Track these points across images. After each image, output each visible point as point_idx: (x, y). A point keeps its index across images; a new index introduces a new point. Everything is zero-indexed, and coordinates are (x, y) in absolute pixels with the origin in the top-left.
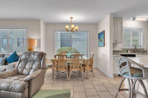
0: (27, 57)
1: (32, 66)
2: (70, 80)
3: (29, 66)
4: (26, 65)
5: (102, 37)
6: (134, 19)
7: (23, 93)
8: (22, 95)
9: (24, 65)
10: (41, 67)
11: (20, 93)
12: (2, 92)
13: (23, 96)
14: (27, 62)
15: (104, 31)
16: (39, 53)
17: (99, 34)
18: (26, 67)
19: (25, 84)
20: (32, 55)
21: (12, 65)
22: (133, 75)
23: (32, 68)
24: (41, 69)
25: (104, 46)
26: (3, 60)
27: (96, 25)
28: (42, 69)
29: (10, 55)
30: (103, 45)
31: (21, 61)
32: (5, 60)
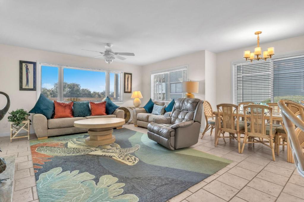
0: (181, 105)
1: (184, 117)
2: (244, 152)
3: (182, 117)
4: (179, 115)
7: (168, 139)
8: (168, 140)
9: (177, 115)
10: (194, 119)
11: (166, 139)
12: (155, 135)
13: (169, 143)
14: (181, 111)
16: (194, 100)
18: (179, 117)
19: (171, 131)
20: (186, 103)
21: (168, 114)
23: (184, 119)
24: (193, 121)
26: (163, 109)
28: (195, 121)
29: (169, 104)
31: (175, 110)
32: (164, 109)
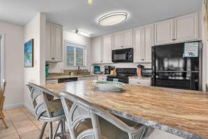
5: (30, 51)
6: (77, 32)
15: (33, 40)
17: (26, 45)
22: (54, 114)
25: (33, 66)
27: (22, 26)
30: (31, 65)
